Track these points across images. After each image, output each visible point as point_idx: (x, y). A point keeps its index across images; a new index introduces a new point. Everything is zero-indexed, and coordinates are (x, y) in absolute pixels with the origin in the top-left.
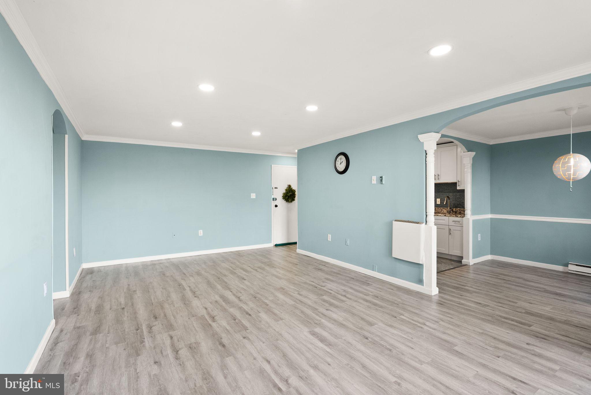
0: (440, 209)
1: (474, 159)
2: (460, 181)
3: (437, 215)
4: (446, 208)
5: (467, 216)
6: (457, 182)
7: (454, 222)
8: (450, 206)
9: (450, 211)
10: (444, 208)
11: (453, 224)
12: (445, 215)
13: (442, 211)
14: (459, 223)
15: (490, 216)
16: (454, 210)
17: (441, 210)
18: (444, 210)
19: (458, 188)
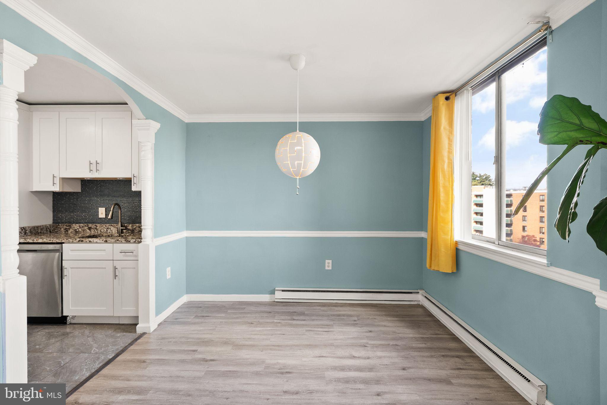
0: (106, 226)
1: (158, 134)
2: (137, 177)
3: (90, 242)
4: (115, 225)
5: (145, 240)
6: (131, 178)
7: (124, 254)
8: (121, 222)
9: (122, 230)
10: (111, 226)
11: (121, 256)
12: (106, 241)
13: (109, 231)
14: (132, 253)
15: (185, 234)
16: (130, 227)
17: (108, 228)
18: (112, 228)
19: (134, 188)
